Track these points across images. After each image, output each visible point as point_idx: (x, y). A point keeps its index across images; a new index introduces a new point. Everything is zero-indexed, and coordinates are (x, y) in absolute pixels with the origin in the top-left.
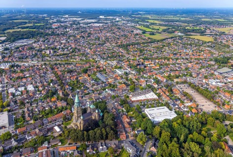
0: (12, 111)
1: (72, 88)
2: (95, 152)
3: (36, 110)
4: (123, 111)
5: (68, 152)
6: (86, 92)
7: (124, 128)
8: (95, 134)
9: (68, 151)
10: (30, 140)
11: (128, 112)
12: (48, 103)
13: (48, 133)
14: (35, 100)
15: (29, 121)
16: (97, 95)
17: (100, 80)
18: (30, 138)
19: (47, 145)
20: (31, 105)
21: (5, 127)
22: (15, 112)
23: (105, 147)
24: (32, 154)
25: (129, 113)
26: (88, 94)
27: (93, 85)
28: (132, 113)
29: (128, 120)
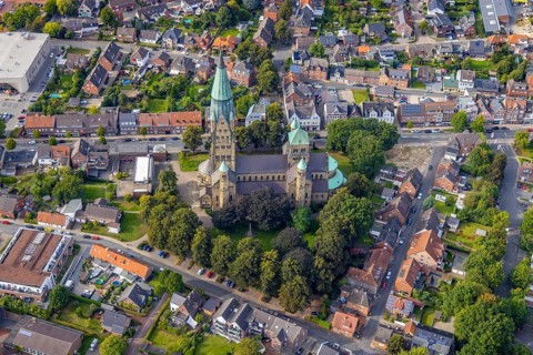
0: (72, 37)
1: (329, 13)
2: (193, 323)
3: (141, 63)
4: (450, 203)
5: (113, 275)
6: (368, 52)
7: (386, 285)
8: (231, 260)
9: (118, 270)
10: (46, 170)
11: (467, 219)
12: (197, 49)
13: (109, 169)
14: (162, 21)
15: (92, 96)
16: (403, 85)
17: (476, 11)
18: (48, 162)
19: (72, 215)
20: (138, 34)
21: (14, 91)
22: (75, 44)
23: (235, 325)
24: (18, 222)
25: (467, 230)
26: (367, 65)
27: (425, 30)
28: (481, 232)
29: (430, 262)
